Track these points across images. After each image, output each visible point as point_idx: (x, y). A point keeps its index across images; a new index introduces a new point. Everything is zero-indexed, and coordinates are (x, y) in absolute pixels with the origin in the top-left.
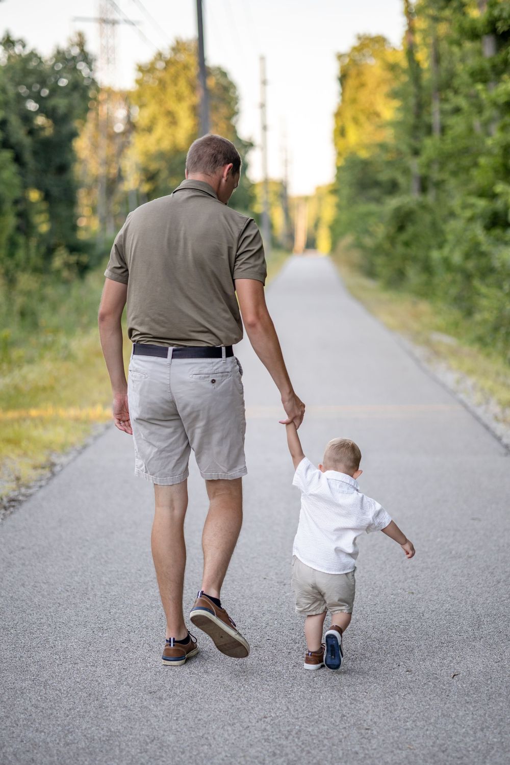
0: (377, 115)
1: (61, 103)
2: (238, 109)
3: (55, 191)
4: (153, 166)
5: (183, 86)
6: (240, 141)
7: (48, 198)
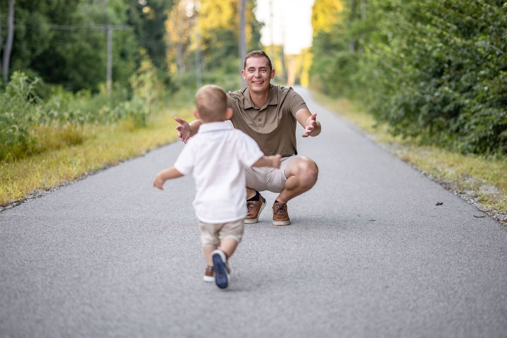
0: (335, 8)
2: (256, 4)
3: (155, 48)
4: (208, 36)
6: (257, 22)
7: (151, 53)
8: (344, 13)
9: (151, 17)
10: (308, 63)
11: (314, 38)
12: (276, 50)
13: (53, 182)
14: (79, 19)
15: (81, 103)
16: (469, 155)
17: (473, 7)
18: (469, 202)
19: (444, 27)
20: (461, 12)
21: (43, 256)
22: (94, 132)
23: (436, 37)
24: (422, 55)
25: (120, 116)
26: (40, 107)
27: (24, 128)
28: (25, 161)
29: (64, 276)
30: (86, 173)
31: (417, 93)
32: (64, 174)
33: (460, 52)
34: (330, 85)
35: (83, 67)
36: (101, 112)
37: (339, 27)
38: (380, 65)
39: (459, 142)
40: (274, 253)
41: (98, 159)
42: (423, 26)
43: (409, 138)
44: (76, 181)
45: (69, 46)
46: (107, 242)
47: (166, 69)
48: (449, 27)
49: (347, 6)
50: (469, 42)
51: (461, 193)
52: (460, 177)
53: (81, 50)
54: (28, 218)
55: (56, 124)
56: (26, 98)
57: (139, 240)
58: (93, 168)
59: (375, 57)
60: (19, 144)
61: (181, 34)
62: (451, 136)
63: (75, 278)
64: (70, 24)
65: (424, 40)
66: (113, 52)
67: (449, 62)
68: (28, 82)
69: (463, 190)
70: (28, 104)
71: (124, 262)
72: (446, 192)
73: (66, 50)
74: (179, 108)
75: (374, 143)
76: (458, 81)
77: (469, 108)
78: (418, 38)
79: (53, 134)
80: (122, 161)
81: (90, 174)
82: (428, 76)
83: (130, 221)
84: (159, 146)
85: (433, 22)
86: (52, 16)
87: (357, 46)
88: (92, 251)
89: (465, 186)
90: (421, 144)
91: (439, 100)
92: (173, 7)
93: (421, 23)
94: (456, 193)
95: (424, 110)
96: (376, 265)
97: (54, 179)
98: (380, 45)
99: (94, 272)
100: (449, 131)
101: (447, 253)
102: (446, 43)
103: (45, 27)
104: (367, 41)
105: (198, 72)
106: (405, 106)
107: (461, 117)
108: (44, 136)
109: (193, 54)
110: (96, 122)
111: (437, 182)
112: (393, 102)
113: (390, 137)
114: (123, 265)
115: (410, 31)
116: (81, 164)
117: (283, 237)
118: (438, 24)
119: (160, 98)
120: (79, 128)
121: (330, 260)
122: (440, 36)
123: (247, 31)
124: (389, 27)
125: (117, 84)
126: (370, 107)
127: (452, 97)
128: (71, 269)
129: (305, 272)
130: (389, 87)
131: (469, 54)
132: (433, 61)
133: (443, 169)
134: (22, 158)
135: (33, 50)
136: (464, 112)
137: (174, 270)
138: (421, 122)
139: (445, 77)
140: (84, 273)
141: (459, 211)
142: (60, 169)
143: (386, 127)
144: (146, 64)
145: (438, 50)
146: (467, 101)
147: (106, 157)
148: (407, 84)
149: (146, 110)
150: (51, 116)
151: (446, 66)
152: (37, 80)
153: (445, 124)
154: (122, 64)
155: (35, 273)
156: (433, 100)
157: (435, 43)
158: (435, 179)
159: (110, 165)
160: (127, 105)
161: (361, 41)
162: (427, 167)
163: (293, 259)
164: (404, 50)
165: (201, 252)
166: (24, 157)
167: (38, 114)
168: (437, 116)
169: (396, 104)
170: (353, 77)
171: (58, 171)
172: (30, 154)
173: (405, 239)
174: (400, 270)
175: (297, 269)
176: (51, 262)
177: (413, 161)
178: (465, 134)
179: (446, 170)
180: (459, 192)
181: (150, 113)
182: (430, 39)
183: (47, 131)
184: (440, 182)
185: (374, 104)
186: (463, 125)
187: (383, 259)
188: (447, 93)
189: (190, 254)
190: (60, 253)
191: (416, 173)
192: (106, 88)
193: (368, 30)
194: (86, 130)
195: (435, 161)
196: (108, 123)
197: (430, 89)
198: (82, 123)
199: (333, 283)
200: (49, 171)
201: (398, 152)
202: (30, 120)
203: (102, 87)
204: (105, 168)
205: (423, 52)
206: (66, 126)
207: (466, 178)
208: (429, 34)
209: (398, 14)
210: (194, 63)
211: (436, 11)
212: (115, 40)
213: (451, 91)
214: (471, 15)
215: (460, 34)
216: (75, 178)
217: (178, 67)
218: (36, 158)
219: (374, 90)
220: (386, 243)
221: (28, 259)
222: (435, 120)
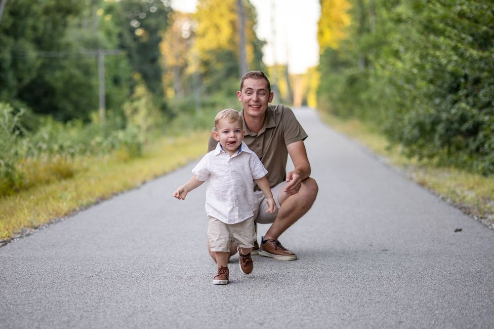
0: (342, 22)
1: (152, 22)
2: (257, 21)
3: (151, 73)
4: (207, 57)
5: (224, 9)
6: (258, 41)
7: (146, 78)
8: (352, 27)
9: (145, 39)
10: (315, 82)
11: (321, 56)
12: (281, 69)
13: (42, 220)
14: (68, 45)
15: (72, 133)
16: (490, 176)
17: (489, 16)
18: (490, 227)
19: (459, 39)
20: (476, 21)
21: (30, 299)
22: (85, 164)
23: (450, 50)
24: (435, 70)
25: (113, 146)
26: (28, 139)
27: (10, 163)
28: (12, 197)
29: (52, 319)
30: (77, 209)
31: (432, 111)
32: (54, 210)
33: (476, 66)
34: (340, 106)
35: (74, 96)
36: (93, 143)
37: (347, 42)
38: (391, 82)
39: (480, 162)
40: (278, 289)
41: (90, 194)
42: (436, 38)
43: (425, 160)
44: (66, 218)
45: (58, 74)
46: (99, 281)
47: (162, 94)
48: (464, 39)
49: (354, 19)
50: (486, 54)
51: (481, 218)
52: (481, 200)
53: (72, 77)
54: (14, 259)
55: (44, 157)
56: (12, 130)
57: (133, 279)
58: (85, 202)
59: (387, 73)
60: (6, 180)
61: (178, 57)
62: (471, 155)
63: (64, 322)
64: (59, 50)
65: (438, 53)
66: (106, 78)
67: (466, 77)
68: (14, 113)
69: (484, 214)
70: (14, 137)
71: (117, 302)
72: (466, 217)
73: (55, 78)
74: (176, 135)
75: (387, 166)
76: (476, 96)
77: (490, 125)
78: (431, 52)
79: (41, 168)
80: (116, 194)
81: (81, 210)
82: (444, 92)
83: (124, 259)
84: (156, 177)
85: (447, 33)
86: (39, 43)
87: (367, 63)
88: (82, 292)
89: (486, 210)
90: (439, 165)
91: (456, 118)
92: (168, 27)
93: (434, 35)
94: (476, 218)
95: (440, 128)
96: (388, 299)
97: (42, 217)
98: (392, 60)
99: (85, 314)
100: (468, 151)
101: (467, 284)
102: (461, 55)
103: (32, 54)
104: (377, 56)
105: (198, 96)
106: (420, 126)
107: (481, 135)
108: (32, 170)
109: (190, 78)
110: (88, 154)
111: (456, 207)
112: (406, 121)
113: (405, 160)
114: (116, 306)
115: (422, 45)
116: (72, 199)
117: (288, 271)
118: (453, 35)
119: (157, 126)
120: (69, 160)
121: (339, 295)
122: (455, 49)
123: (248, 51)
124: (401, 42)
125: (110, 113)
126: (383, 128)
127: (470, 114)
128: (60, 313)
129: (311, 308)
130: (401, 106)
131: (487, 68)
132: (447, 76)
133: (462, 192)
134: (9, 195)
135: (20, 80)
136: (483, 129)
137: (170, 310)
138: (437, 141)
139: (462, 93)
140: (74, 316)
141: (480, 237)
142: (49, 206)
143: (400, 148)
144: (141, 90)
145: (453, 64)
146: (487, 118)
147: (99, 191)
148: (422, 102)
149: (141, 138)
150: (40, 149)
151: (462, 80)
152: (23, 111)
153: (464, 144)
154: (114, 90)
155: (21, 318)
156: (449, 117)
157: (450, 56)
158: (453, 204)
159: (102, 199)
160: (121, 135)
161: (371, 57)
162: (445, 190)
163: (299, 294)
164: (416, 65)
165: (199, 289)
166: (11, 193)
167: (25, 148)
168: (454, 135)
169: (410, 123)
170: (364, 96)
171: (47, 207)
172: (17, 191)
173: (421, 269)
174: (415, 303)
175: (303, 304)
176: (38, 305)
177: (430, 184)
178: (486, 154)
179: (466, 193)
180: (480, 216)
181: (146, 141)
182: (445, 52)
183: (35, 165)
184: (460, 207)
185: (387, 124)
186: (483, 144)
187: (396, 292)
188: (464, 109)
189: (188, 293)
190: (48, 295)
191: (433, 198)
192: (99, 117)
193: (378, 45)
194: (77, 163)
195: (453, 184)
196: (101, 154)
197: (446, 106)
198: (73, 155)
199: (342, 319)
200: (37, 208)
201: (414, 175)
202: (16, 154)
203: (94, 116)
204: (97, 203)
205: (437, 67)
206: (56, 159)
207: (488, 201)
208: (443, 47)
209: (410, 27)
210: (192, 88)
211: (450, 22)
212: (107, 65)
213: (468, 108)
214: (487, 25)
215: (476, 46)
216: (66, 215)
217: (176, 91)
218: (24, 194)
219: (387, 108)
220: (400, 274)
221: (14, 303)
222: (454, 139)
